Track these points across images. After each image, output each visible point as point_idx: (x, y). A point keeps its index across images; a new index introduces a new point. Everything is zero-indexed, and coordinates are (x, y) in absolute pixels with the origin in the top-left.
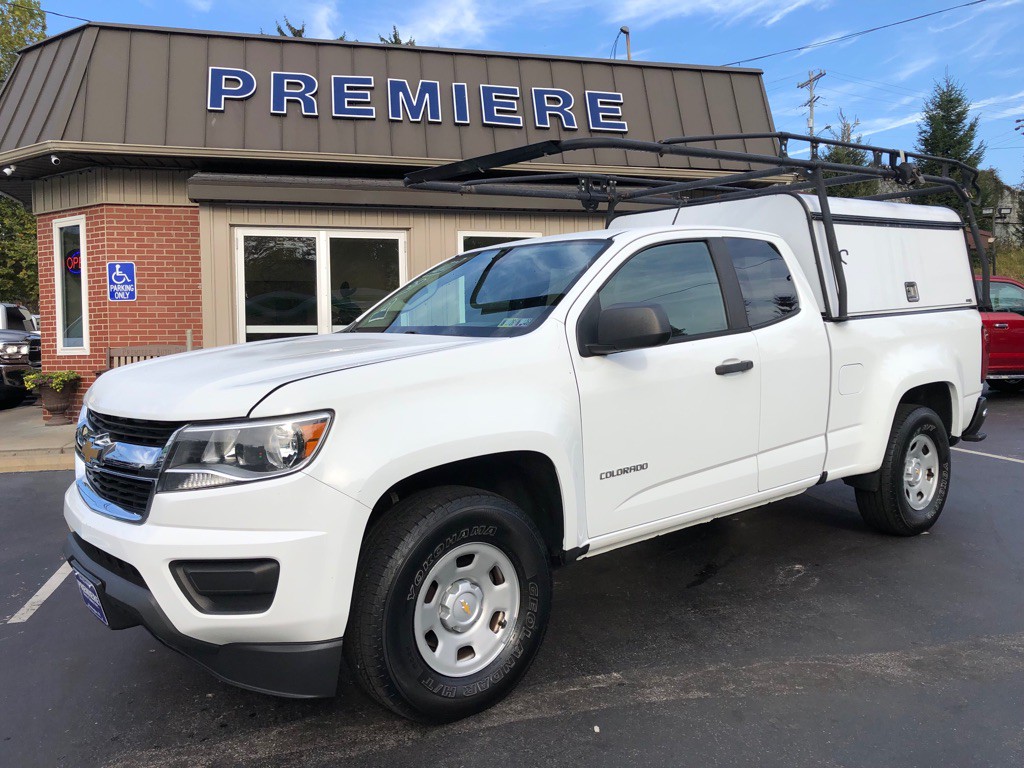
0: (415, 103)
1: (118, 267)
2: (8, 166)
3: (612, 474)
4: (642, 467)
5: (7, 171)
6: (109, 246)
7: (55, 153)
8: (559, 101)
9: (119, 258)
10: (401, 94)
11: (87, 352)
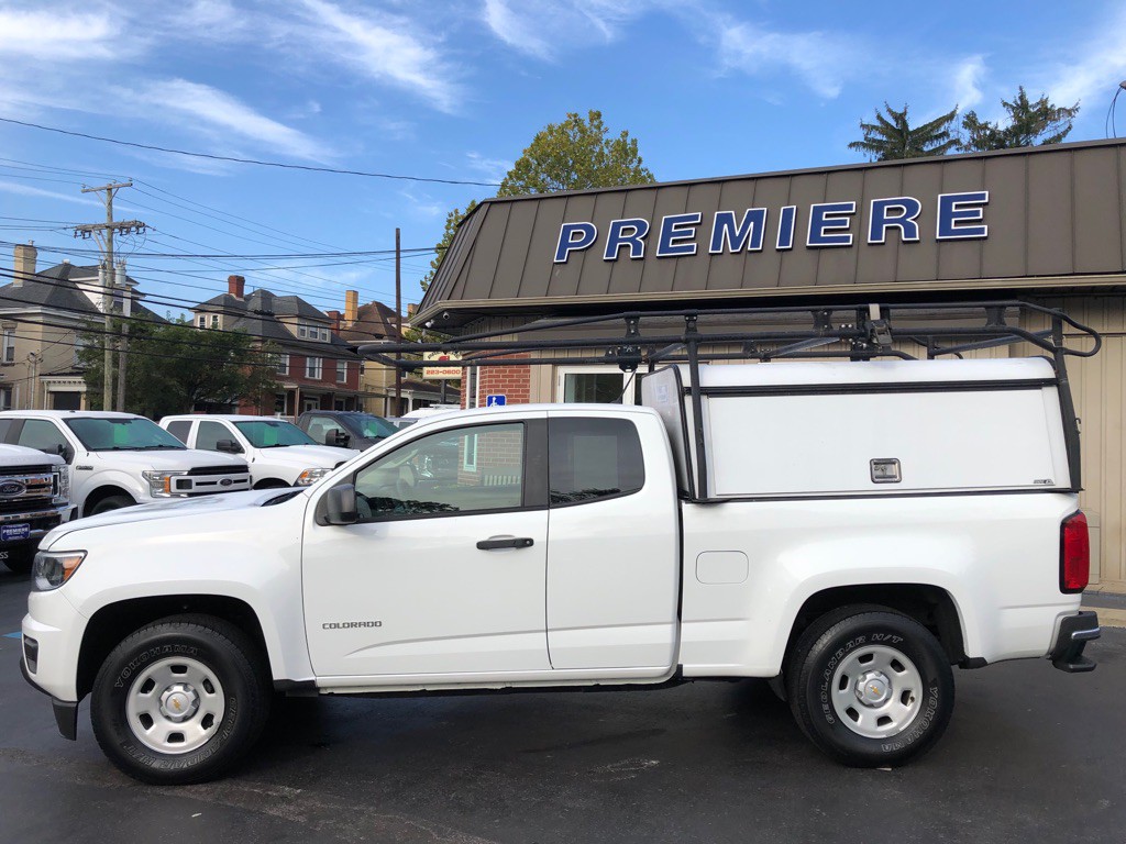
0: (737, 233)
1: (494, 399)
2: (429, 321)
3: (337, 626)
4: (374, 624)
5: (428, 324)
6: (489, 381)
7: (447, 310)
8: (902, 210)
9: (496, 391)
10: (726, 226)
11: (475, 470)
